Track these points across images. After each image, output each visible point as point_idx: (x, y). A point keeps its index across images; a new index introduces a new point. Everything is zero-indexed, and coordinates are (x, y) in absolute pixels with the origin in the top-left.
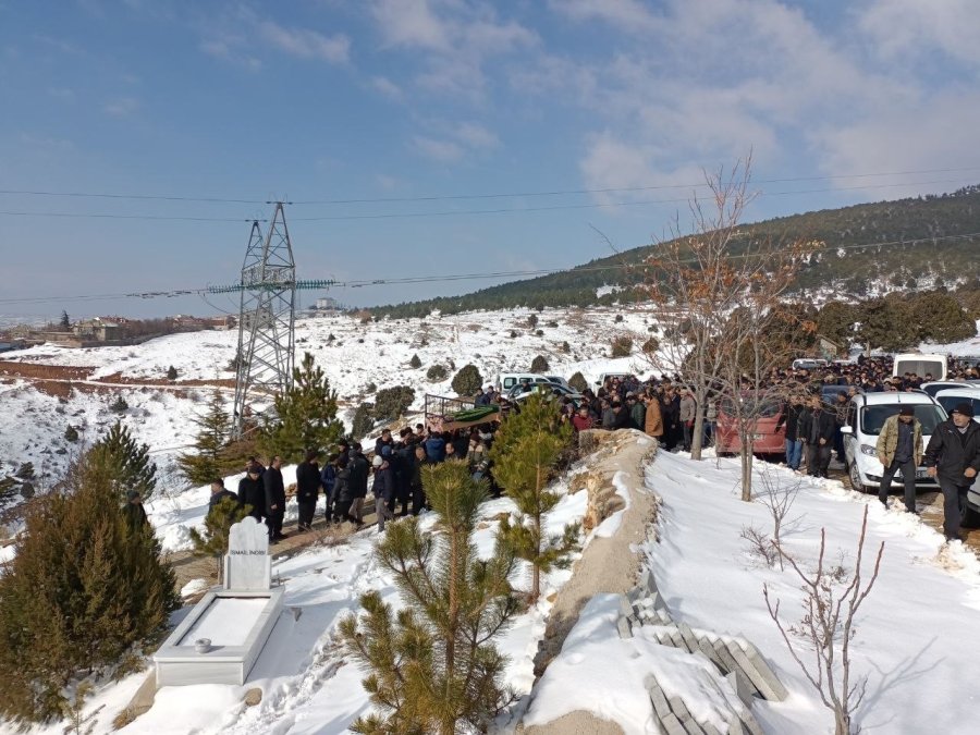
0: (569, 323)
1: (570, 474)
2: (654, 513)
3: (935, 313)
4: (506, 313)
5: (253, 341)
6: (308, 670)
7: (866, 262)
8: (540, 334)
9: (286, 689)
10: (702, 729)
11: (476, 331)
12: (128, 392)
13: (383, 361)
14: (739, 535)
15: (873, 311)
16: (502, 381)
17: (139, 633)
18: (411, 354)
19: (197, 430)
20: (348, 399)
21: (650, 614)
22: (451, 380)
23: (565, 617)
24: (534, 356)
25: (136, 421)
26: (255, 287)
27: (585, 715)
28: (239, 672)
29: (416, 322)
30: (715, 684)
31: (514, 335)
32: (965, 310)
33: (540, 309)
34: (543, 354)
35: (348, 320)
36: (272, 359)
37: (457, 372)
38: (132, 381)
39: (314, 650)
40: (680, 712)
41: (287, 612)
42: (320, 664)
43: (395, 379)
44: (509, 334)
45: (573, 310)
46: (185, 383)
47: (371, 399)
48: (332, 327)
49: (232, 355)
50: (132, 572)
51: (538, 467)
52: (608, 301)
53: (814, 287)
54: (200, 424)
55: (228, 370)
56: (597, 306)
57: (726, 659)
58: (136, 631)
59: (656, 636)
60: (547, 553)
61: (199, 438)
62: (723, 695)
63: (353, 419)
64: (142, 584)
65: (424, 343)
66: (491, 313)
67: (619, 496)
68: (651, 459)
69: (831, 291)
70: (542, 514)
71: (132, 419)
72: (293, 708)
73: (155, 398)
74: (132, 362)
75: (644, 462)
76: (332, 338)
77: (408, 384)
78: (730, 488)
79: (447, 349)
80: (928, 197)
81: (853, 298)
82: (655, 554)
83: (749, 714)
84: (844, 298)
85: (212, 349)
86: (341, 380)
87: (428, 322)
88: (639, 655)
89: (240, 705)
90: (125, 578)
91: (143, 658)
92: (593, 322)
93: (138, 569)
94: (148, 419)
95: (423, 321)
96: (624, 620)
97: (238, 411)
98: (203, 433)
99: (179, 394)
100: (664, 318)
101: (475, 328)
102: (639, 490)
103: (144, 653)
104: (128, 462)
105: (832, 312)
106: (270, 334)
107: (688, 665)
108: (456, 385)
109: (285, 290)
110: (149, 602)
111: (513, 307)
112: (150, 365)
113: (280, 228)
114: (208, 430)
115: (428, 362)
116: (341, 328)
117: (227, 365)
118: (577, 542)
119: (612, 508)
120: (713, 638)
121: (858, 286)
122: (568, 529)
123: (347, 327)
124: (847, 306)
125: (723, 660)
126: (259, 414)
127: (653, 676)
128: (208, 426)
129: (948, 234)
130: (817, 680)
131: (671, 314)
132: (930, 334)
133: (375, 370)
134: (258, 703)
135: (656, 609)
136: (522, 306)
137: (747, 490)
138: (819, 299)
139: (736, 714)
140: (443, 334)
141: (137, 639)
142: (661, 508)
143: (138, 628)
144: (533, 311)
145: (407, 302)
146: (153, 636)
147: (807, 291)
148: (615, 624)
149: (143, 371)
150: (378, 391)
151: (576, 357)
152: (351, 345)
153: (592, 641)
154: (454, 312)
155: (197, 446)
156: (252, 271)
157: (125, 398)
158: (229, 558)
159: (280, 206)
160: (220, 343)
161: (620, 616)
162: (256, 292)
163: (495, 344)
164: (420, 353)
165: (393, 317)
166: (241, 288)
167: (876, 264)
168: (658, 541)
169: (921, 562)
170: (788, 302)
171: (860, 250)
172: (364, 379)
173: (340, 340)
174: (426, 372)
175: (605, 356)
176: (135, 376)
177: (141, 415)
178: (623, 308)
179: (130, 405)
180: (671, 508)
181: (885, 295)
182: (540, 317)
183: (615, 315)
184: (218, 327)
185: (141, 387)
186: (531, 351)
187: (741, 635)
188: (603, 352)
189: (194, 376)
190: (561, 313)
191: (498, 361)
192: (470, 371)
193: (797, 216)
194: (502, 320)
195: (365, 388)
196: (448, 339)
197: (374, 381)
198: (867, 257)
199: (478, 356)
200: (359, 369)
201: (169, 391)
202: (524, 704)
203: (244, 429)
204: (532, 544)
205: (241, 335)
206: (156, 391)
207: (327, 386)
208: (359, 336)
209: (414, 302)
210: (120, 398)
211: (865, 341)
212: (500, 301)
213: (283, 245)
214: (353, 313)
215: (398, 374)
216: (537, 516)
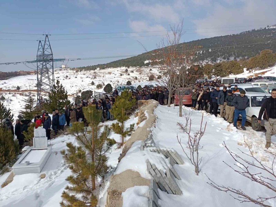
0: (137, 71)
1: (135, 112)
2: (154, 120)
3: (234, 66)
4: (119, 69)
5: (41, 77)
6: (59, 168)
7: (216, 53)
8: (129, 74)
9: (53, 173)
10: (159, 172)
11: (110, 74)
12: (5, 94)
13: (83, 83)
14: (176, 125)
15: (218, 66)
16: (117, 88)
17: (8, 161)
18: (91, 81)
19: (25, 104)
20: (73, 94)
21: (150, 145)
22: (103, 88)
23: (128, 147)
24: (127, 81)
25: (8, 103)
26: (41, 61)
27: (130, 171)
28: (38, 170)
29: (92, 71)
30: (164, 160)
31: (121, 75)
32: (241, 65)
33: (129, 67)
34: (129, 80)
35: (72, 71)
36: (48, 83)
37: (105, 86)
38: (5, 91)
39: (61, 163)
40: (154, 168)
41: (53, 153)
42: (63, 166)
43: (87, 88)
44: (120, 75)
45: (138, 67)
46: (22, 91)
47: (80, 94)
48: (67, 73)
49: (36, 82)
50: (4, 144)
51: (122, 109)
52: (148, 65)
53: (203, 60)
54: (25, 102)
55: (35, 87)
56: (144, 66)
57: (168, 154)
58: (7, 160)
59: (150, 150)
60: (125, 132)
61: (25, 106)
62: (165, 163)
63: (75, 100)
64: (8, 147)
65: (95, 78)
66: (114, 69)
67: (146, 116)
68: (156, 107)
69: (207, 61)
70: (124, 122)
71: (7, 102)
72: (55, 178)
73: (13, 96)
74: (5, 85)
75: (154, 108)
76: (67, 76)
77: (91, 90)
78: (176, 114)
79: (102, 79)
80: (233, 35)
81: (213, 63)
82: (154, 131)
83: (172, 167)
84: (211, 63)
85: (30, 80)
86: (70, 89)
87: (96, 71)
88: (145, 155)
89: (39, 178)
90: (2, 145)
91: (10, 168)
92: (143, 71)
93: (6, 143)
94: (12, 102)
95: (95, 71)
96: (142, 147)
97: (38, 98)
98: (27, 104)
99: (20, 94)
100: (163, 69)
101: (110, 73)
102: (151, 115)
103: (10, 166)
104: (4, 114)
105: (207, 67)
106: (47, 75)
107: (157, 156)
108: (105, 89)
109: (50, 62)
110: (10, 152)
111: (121, 67)
112: (11, 86)
113: (47, 43)
114: (28, 103)
115: (97, 83)
116: (69, 73)
117: (35, 85)
118: (133, 129)
119: (144, 120)
120: (165, 149)
121: (214, 60)
122: (131, 125)
123: (71, 73)
124: (211, 65)
125: (167, 155)
126: (45, 99)
127: (148, 160)
128: (28, 102)
129: (238, 45)
130: (190, 158)
131: (166, 68)
132: (232, 72)
133: (81, 86)
134: (44, 178)
135: (151, 144)
136: (123, 66)
137: (181, 114)
138: (204, 63)
139: (168, 167)
140: (100, 75)
141: (7, 163)
142: (157, 119)
143: (8, 159)
144: (127, 68)
145: (89, 66)
146: (12, 162)
147: (201, 61)
148: (140, 148)
149: (9, 87)
150: (82, 92)
151: (139, 81)
152: (73, 79)
153: (133, 152)
154: (103, 68)
155: (25, 108)
156: (40, 56)
157: (4, 96)
158: (34, 139)
159: (47, 36)
160: (33, 79)
161: (141, 146)
162: (42, 63)
163: (116, 78)
164: (94, 81)
165: (85, 70)
166: (37, 61)
167: (219, 53)
168: (155, 127)
169: (223, 130)
170: (196, 64)
171: (215, 49)
172: (77, 89)
173: (69, 77)
174: (96, 86)
175: (147, 80)
176: (6, 89)
177: (9, 101)
178: (152, 67)
179: (6, 98)
180: (160, 119)
181: (221, 62)
182: (128, 70)
183: (150, 69)
184: (32, 74)
185: (9, 92)
186: (126, 80)
187: (172, 149)
188: (146, 79)
189: (25, 89)
190: (134, 68)
191: (117, 83)
192: (109, 85)
193: (199, 40)
194: (118, 71)
195: (78, 91)
196: (102, 76)
197: (81, 89)
198: (217, 51)
199: (111, 81)
200: (76, 86)
201: (18, 93)
202: (114, 170)
203: (41, 104)
204: (121, 130)
205: (38, 76)
206: (13, 94)
207: (64, 90)
208: (75, 76)
209: (91, 66)
210: (2, 96)
211: (215, 74)
212: (117, 65)
213: (49, 48)
214: (73, 69)
215: (88, 87)
216: (122, 122)
